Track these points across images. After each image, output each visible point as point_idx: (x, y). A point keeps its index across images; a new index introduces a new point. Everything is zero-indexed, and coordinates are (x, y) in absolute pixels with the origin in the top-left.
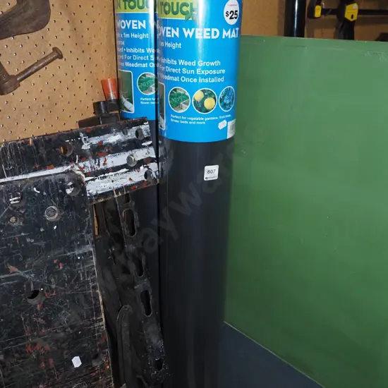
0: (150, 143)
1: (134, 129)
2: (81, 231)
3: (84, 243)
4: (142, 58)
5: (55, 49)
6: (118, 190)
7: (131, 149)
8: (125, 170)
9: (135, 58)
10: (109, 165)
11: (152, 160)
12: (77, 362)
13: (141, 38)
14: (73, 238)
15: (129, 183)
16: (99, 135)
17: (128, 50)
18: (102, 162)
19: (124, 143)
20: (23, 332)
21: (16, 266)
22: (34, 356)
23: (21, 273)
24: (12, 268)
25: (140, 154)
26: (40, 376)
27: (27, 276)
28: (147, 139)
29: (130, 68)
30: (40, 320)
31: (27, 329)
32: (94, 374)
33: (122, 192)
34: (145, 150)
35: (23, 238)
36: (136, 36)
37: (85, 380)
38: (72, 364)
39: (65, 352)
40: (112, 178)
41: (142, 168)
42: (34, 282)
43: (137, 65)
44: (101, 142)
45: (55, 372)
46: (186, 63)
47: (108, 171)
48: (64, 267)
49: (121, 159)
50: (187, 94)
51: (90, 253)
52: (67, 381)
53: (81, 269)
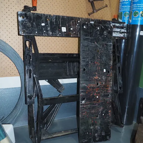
0: (125, 28)
1: (122, 24)
2: (110, 39)
3: (110, 42)
4: (126, 8)
5: (106, 5)
6: (117, 37)
7: (121, 29)
8: (119, 33)
9: (124, 8)
10: (116, 31)
11: (126, 33)
12: (105, 70)
13: (126, 3)
14: (109, 40)
15: (120, 36)
16: (115, 23)
17: (122, 7)
18: (114, 29)
19: (120, 26)
20: (95, 58)
21: (96, 42)
22: (96, 65)
23: (97, 44)
24: (96, 43)
25: (123, 30)
26: (97, 70)
27: (98, 45)
28: (125, 27)
29: (122, 11)
30: (99, 57)
31: (96, 58)
32: (108, 75)
33: (118, 38)
34: (124, 30)
35: (99, 37)
36: (125, 3)
37: (106, 76)
38: (103, 71)
39: (103, 67)
40: (116, 34)
41: (123, 34)
42: (99, 48)
43: (124, 10)
44: (115, 25)
45: (100, 71)
46: (139, 5)
47: (115, 32)
48: (106, 46)
49: (119, 30)
50: (138, 12)
51: (111, 45)
52: (102, 75)
53: (109, 48)
